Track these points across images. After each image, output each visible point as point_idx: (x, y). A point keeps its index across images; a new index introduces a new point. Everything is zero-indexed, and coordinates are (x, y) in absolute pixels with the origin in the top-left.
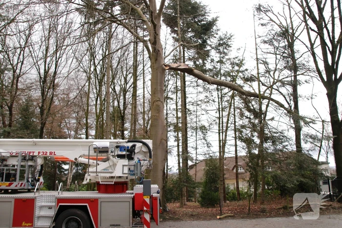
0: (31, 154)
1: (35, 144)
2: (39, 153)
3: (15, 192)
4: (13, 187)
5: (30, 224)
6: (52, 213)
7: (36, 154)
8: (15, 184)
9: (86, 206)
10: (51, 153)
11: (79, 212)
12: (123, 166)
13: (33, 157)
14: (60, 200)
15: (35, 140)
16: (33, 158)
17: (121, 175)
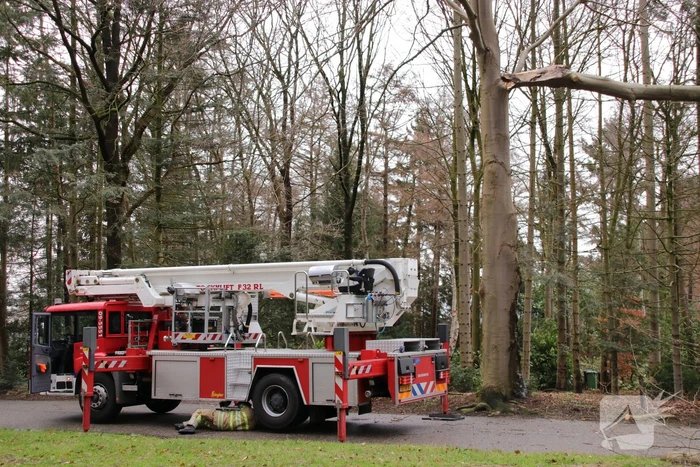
0: (229, 289)
1: (233, 273)
2: (239, 286)
3: (203, 347)
4: (200, 340)
5: (221, 395)
6: (248, 380)
7: (235, 288)
8: (203, 335)
9: (292, 369)
10: (256, 287)
11: (283, 378)
12: (347, 305)
13: (232, 293)
14: (257, 360)
15: (231, 265)
16: (231, 295)
17: (344, 320)
